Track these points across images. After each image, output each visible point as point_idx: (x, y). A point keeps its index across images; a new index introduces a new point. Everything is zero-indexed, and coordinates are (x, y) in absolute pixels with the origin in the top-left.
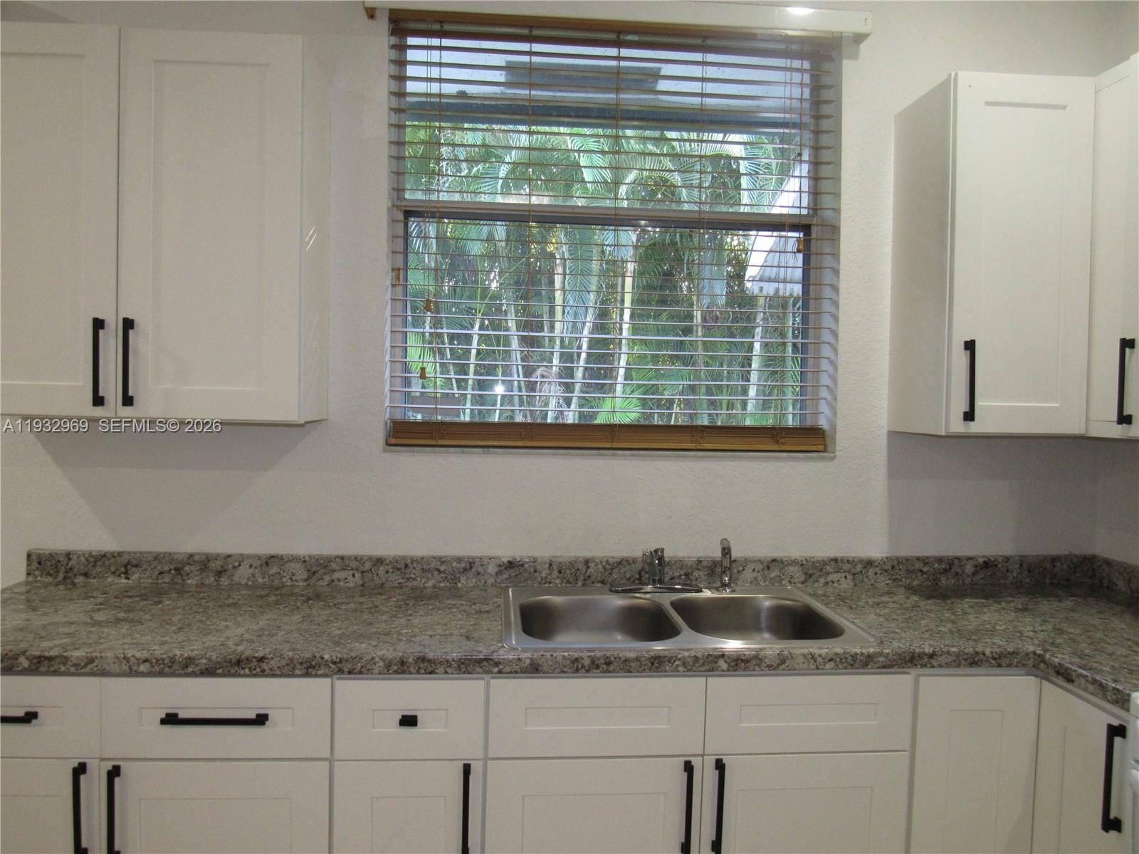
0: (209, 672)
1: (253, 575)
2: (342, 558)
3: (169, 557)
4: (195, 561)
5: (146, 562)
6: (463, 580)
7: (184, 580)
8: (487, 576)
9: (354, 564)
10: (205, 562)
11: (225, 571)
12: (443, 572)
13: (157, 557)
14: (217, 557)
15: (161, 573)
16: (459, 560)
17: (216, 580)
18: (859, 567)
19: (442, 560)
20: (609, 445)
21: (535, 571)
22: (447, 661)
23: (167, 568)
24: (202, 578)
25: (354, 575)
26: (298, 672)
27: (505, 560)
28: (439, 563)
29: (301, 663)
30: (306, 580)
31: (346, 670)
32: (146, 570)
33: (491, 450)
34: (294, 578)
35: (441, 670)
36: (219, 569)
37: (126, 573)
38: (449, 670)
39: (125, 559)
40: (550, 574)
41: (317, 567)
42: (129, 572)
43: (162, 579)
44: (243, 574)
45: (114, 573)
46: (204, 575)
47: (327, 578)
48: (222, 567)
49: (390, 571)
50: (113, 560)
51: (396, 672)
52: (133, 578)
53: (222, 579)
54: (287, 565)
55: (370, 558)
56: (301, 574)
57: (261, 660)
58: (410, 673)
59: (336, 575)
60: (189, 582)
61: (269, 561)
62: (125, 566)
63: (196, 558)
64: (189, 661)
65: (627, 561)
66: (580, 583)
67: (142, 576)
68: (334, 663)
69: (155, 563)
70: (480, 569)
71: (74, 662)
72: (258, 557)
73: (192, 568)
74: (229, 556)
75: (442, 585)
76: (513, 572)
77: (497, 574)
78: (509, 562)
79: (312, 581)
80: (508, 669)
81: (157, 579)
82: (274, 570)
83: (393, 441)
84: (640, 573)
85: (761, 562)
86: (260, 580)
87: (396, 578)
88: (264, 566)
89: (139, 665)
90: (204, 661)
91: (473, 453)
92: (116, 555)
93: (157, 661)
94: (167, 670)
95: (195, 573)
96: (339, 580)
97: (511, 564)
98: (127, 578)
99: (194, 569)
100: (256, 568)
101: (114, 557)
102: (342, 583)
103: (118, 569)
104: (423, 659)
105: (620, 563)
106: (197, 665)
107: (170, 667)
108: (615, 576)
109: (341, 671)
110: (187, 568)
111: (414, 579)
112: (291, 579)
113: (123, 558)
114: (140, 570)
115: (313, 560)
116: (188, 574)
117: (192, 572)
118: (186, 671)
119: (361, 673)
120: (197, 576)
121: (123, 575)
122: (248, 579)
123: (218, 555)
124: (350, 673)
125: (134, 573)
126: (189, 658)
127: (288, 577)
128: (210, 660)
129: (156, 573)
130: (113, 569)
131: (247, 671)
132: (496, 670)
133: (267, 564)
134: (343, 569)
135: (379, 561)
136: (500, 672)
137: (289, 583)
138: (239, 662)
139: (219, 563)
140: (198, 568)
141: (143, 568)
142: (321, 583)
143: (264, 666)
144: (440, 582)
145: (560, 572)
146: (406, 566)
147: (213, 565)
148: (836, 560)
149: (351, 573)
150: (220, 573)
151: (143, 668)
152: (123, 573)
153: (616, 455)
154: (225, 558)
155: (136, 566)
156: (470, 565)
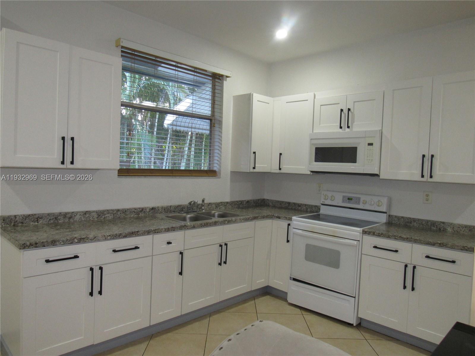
0: (125, 237)
1: (81, 218)
2: (108, 210)
3: (53, 214)
4: (62, 215)
5: (45, 216)
6: (141, 214)
7: (58, 221)
8: (147, 212)
9: (111, 212)
10: (65, 215)
11: (72, 217)
12: (136, 212)
13: (49, 215)
14: (69, 213)
15: (50, 220)
16: (140, 208)
17: (69, 220)
18: (226, 204)
19: (135, 209)
20: (172, 175)
21: (158, 210)
22: (177, 227)
23: (52, 218)
24: (64, 220)
25: (111, 215)
26: (146, 234)
27: (151, 207)
28: (134, 210)
29: (147, 232)
30: (97, 218)
31: (156, 232)
32: (45, 219)
33: (147, 177)
34: (94, 217)
35: (176, 230)
36: (70, 217)
37: (37, 221)
38: (178, 229)
39: (37, 216)
40: (162, 210)
41: (100, 213)
42: (39, 220)
43: (50, 222)
44: (77, 218)
45: (33, 221)
46: (65, 219)
47: (103, 217)
48: (71, 216)
49: (121, 213)
50: (32, 217)
51: (167, 231)
52: (40, 222)
53: (71, 220)
54: (92, 214)
55: (116, 210)
56: (96, 216)
57: (138, 232)
58: (170, 231)
59: (106, 216)
60: (60, 222)
61: (86, 213)
62: (37, 219)
63: (62, 214)
64: (120, 234)
65: (179, 205)
66: (169, 212)
67: (43, 221)
68: (154, 231)
69: (48, 217)
70: (145, 211)
71: (91, 238)
72: (83, 212)
73: (61, 217)
74: (73, 212)
75: (135, 216)
76: (153, 211)
77: (149, 212)
78: (152, 208)
79: (99, 218)
80: (189, 228)
81: (49, 222)
82: (87, 215)
83: (119, 174)
84: (182, 209)
85: (207, 204)
86: (83, 219)
87: (123, 215)
88: (84, 215)
89: (108, 237)
90: (124, 234)
91: (142, 178)
92: (34, 215)
93: (112, 235)
94: (115, 237)
95: (62, 219)
96: (107, 217)
97: (153, 209)
98: (38, 223)
99: (62, 217)
100: (82, 215)
101: (33, 216)
102: (108, 218)
103: (34, 220)
104: (172, 227)
105: (178, 206)
106: (122, 235)
107: (116, 237)
108: (177, 210)
109: (155, 232)
110: (59, 217)
111: (128, 215)
112: (93, 218)
113: (36, 216)
114: (43, 219)
115: (99, 212)
116: (59, 219)
117: (61, 218)
118: (120, 237)
119: (160, 232)
120: (62, 220)
121: (36, 222)
122: (79, 219)
123: (70, 212)
124: (157, 233)
125: (40, 221)
126: (121, 234)
127: (92, 218)
128: (125, 233)
129: (48, 220)
130: (32, 220)
131: (134, 235)
132: (187, 228)
133: (85, 214)
134: (108, 214)
135: (118, 210)
136: (188, 229)
137: (92, 219)
138: (133, 233)
139: (70, 215)
140: (63, 217)
141: (44, 219)
142: (101, 218)
143: (139, 233)
144: (135, 215)
145: (164, 210)
146: (126, 211)
147: (68, 216)
148: (221, 202)
149: (110, 214)
150: (70, 218)
151: (109, 238)
152: (36, 221)
153: (176, 178)
154: (72, 213)
155: (41, 218)
156: (142, 210)
